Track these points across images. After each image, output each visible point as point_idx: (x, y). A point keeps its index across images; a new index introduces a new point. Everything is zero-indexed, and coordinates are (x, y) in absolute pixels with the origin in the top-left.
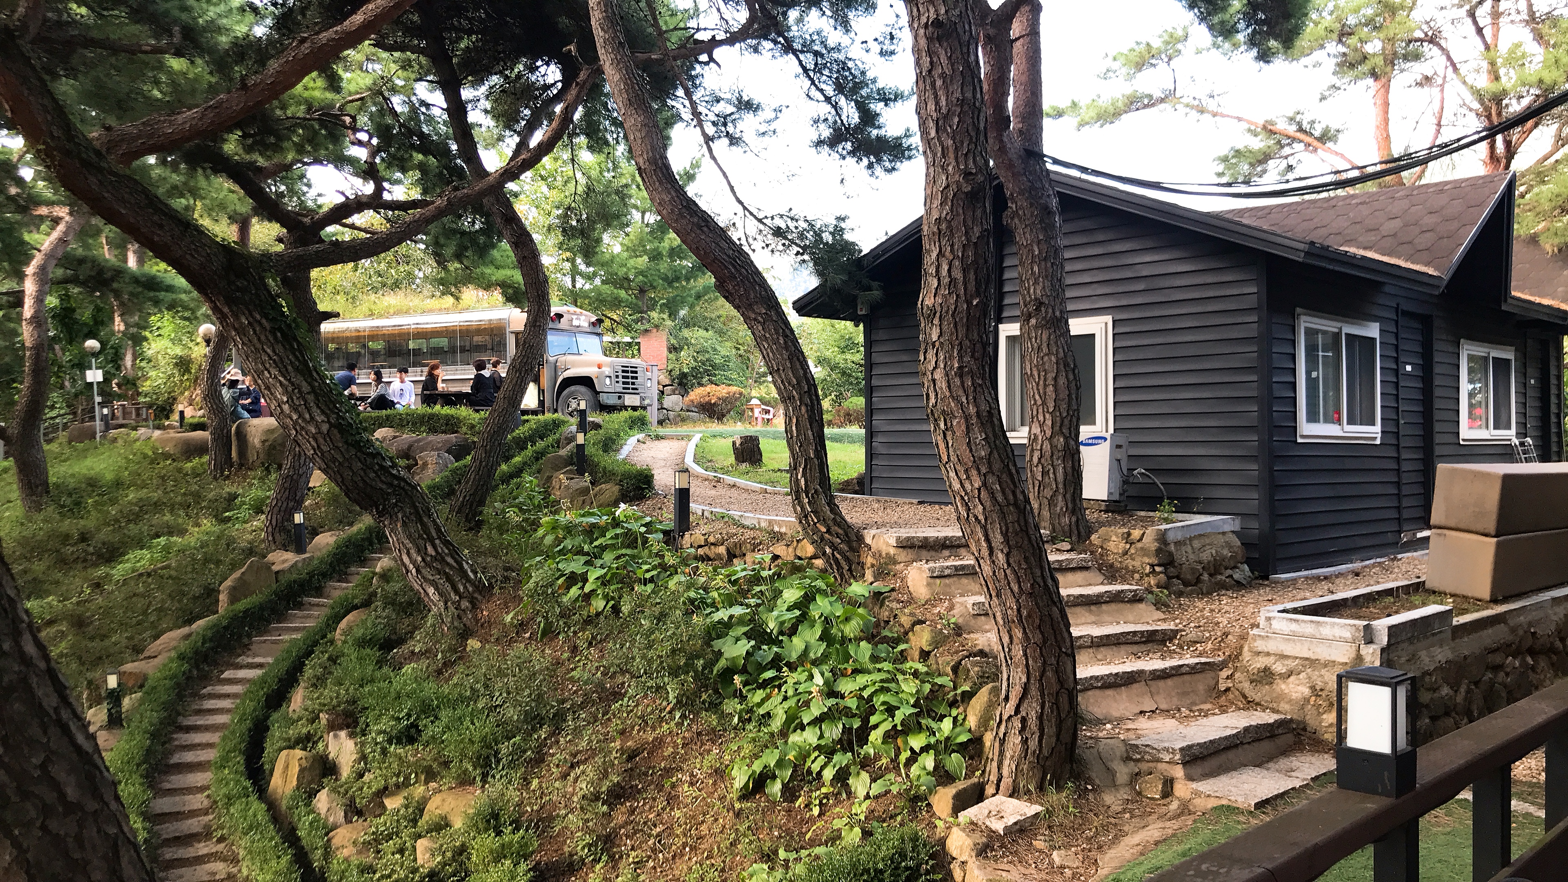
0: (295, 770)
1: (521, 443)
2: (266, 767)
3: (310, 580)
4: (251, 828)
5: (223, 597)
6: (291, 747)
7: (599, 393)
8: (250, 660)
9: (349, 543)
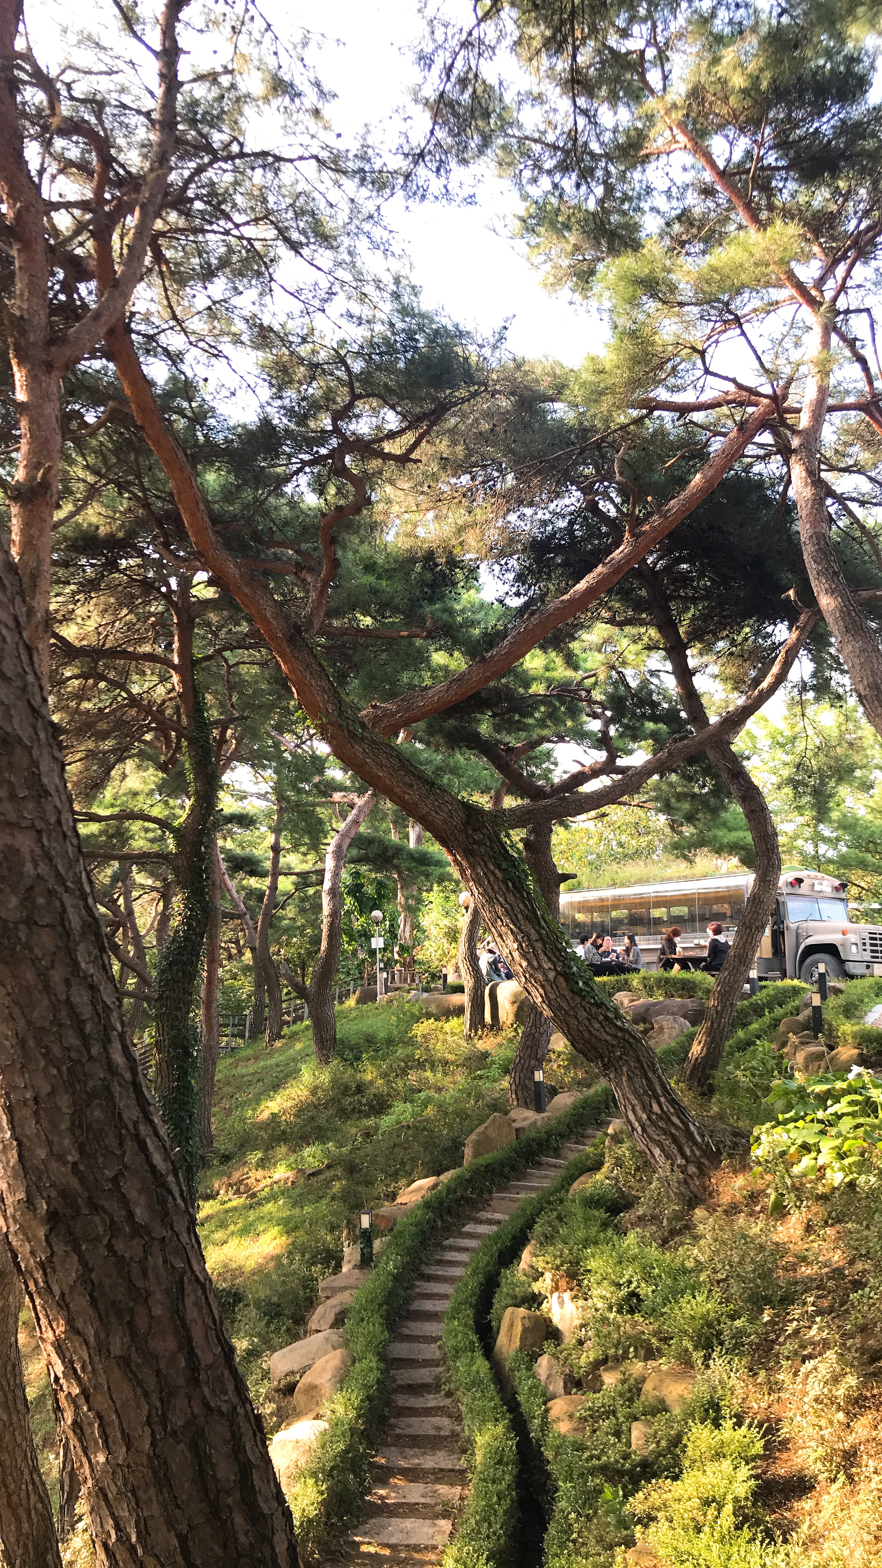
0: (518, 1329)
1: (758, 1009)
2: (494, 1323)
3: (548, 1140)
4: (473, 1384)
5: (468, 1151)
6: (518, 1306)
7: (844, 962)
8: (489, 1216)
9: (585, 1104)
